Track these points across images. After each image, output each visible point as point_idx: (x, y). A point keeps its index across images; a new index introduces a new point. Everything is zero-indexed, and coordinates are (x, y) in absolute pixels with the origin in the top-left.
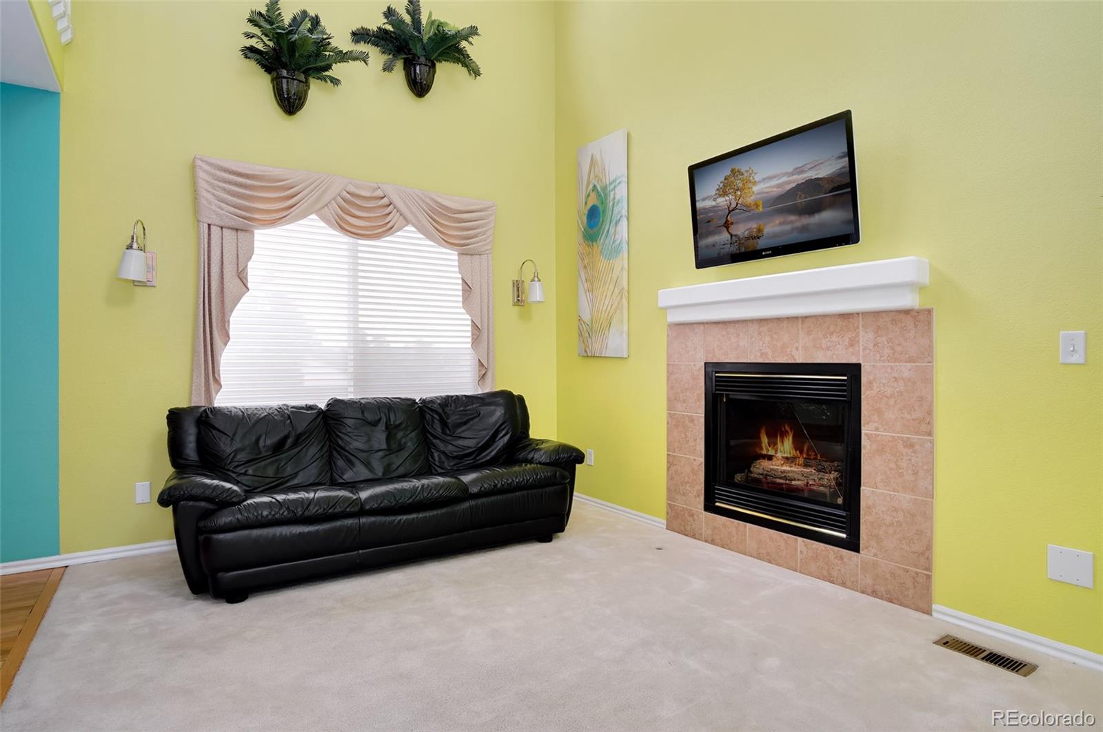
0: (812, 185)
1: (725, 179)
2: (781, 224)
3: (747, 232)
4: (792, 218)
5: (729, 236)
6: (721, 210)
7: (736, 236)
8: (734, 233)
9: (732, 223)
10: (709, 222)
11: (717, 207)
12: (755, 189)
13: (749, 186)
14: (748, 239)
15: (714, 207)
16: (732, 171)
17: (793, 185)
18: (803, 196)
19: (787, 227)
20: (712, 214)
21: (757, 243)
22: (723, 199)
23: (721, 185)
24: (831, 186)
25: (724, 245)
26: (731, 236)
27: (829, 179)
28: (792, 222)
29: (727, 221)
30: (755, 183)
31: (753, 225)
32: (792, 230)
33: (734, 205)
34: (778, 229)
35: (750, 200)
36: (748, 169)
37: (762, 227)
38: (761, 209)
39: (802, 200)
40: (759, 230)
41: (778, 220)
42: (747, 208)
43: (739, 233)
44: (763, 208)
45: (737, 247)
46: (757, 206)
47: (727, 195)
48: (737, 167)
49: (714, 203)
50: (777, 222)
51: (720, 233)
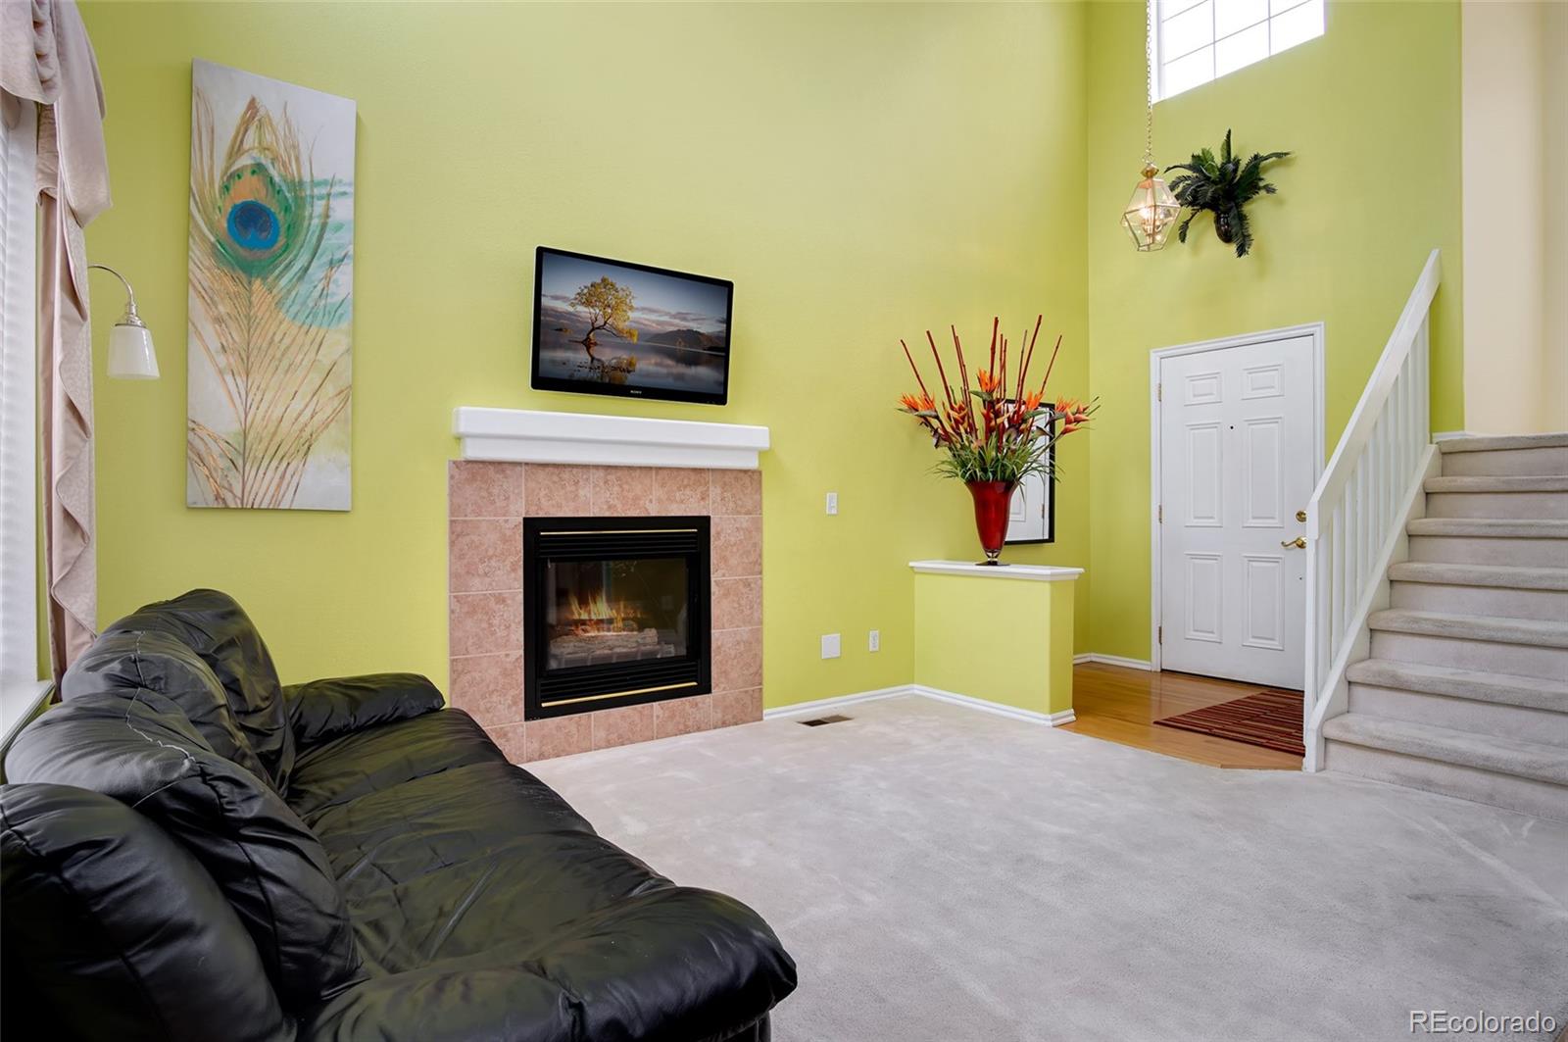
0: (691, 336)
1: (592, 286)
2: (657, 364)
3: (614, 361)
4: (669, 362)
5: (590, 359)
6: (580, 322)
7: (599, 360)
8: (596, 356)
9: (595, 344)
10: (561, 330)
11: (575, 315)
12: (631, 314)
13: (625, 308)
14: (615, 369)
15: (570, 313)
16: (603, 280)
17: (676, 329)
18: (683, 344)
19: (664, 371)
20: (565, 322)
21: (626, 378)
22: (586, 310)
23: (586, 291)
24: (710, 345)
25: (579, 366)
26: (593, 359)
27: (708, 337)
28: (668, 366)
29: (588, 338)
30: (631, 308)
31: (624, 356)
32: (669, 375)
33: (600, 322)
34: (652, 369)
35: (621, 325)
36: (625, 288)
37: (634, 361)
38: (635, 340)
39: (681, 347)
40: (630, 364)
41: (654, 359)
42: (617, 333)
43: (603, 359)
44: (638, 340)
45: (599, 375)
46: (631, 335)
47: (592, 307)
48: (611, 279)
49: (571, 309)
50: (653, 361)
51: (575, 350)
